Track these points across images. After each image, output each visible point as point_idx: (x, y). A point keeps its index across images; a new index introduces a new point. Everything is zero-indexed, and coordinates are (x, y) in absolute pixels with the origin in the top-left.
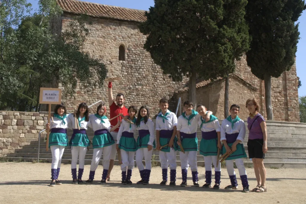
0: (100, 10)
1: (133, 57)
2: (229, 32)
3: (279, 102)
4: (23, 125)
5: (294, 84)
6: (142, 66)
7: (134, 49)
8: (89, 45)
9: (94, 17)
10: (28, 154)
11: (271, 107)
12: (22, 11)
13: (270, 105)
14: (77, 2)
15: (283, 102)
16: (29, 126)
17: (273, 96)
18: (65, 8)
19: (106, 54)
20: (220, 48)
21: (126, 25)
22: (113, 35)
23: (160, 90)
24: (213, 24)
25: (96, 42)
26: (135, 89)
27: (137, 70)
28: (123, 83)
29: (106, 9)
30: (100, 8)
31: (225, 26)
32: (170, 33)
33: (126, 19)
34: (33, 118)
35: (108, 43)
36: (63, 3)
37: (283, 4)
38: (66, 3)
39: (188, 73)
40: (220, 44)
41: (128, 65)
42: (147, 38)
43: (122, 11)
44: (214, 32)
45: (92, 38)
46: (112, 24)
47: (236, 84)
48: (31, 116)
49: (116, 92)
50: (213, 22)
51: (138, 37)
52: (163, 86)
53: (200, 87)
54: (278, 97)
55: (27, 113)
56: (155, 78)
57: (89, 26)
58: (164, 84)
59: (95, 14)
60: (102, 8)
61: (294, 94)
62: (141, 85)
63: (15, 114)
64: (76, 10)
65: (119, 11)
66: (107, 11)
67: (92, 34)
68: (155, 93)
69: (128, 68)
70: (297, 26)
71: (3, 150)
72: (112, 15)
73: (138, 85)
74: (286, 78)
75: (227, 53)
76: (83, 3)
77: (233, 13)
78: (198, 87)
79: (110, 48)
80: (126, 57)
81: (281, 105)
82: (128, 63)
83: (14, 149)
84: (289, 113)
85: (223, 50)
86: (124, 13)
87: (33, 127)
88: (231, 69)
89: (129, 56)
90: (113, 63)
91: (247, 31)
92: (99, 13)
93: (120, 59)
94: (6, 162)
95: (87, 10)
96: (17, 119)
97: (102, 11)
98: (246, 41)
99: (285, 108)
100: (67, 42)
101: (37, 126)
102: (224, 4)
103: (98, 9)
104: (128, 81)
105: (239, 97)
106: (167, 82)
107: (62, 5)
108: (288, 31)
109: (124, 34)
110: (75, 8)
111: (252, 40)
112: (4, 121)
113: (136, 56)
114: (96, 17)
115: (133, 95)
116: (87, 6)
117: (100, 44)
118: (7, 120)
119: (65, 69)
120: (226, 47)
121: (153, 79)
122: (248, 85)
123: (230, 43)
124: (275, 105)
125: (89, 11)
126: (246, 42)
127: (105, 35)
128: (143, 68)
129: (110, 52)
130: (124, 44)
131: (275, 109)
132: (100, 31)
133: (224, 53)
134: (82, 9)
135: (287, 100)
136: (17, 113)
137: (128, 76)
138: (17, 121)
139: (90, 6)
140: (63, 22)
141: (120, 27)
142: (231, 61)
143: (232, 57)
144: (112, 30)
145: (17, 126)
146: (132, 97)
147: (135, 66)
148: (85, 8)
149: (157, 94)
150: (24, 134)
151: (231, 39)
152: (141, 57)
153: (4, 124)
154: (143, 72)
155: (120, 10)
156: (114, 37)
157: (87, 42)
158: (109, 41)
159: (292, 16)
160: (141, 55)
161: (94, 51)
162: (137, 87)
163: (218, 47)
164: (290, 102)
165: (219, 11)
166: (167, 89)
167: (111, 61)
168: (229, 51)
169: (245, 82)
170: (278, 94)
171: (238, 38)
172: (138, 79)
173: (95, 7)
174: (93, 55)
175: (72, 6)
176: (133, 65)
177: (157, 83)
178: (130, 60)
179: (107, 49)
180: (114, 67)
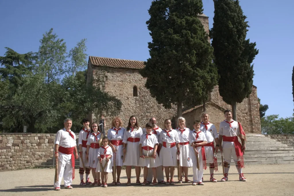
1: (143, 94)
2: (201, 72)
3: (246, 119)
4: (53, 143)
5: (256, 107)
6: (149, 100)
7: (144, 88)
8: (112, 87)
9: (115, 68)
14: (105, 59)
15: (249, 120)
17: (242, 116)
18: (95, 63)
19: (125, 93)
20: (195, 84)
21: (137, 72)
22: (128, 79)
23: (163, 116)
24: (189, 68)
25: (117, 85)
26: (145, 115)
27: (146, 103)
28: (137, 112)
31: (198, 69)
32: (160, 75)
33: (137, 68)
35: (125, 85)
36: (95, 60)
37: (241, 52)
38: (97, 59)
39: (175, 103)
40: (195, 81)
41: (140, 99)
44: (190, 73)
45: (114, 82)
46: (128, 72)
47: (213, 109)
50: (189, 66)
52: (165, 113)
57: (111, 74)
58: (166, 111)
59: (117, 65)
60: (122, 62)
61: (256, 114)
62: (149, 112)
63: (47, 135)
64: (103, 64)
65: (134, 63)
66: (126, 63)
67: (114, 79)
68: (159, 118)
69: (140, 101)
70: (252, 66)
71: (39, 160)
72: (128, 66)
73: (147, 112)
74: (250, 103)
75: (200, 87)
77: (204, 59)
79: (127, 89)
80: (138, 94)
81: (247, 122)
82: (140, 98)
83: (46, 159)
84: (253, 127)
85: (197, 85)
86: (137, 64)
89: (140, 94)
90: (129, 99)
91: (216, 71)
92: (119, 65)
93: (134, 96)
96: (48, 139)
99: (251, 124)
102: (196, 53)
103: (119, 62)
104: (141, 111)
105: (216, 118)
108: (246, 70)
109: (136, 79)
110: (103, 62)
111: (220, 77)
112: (39, 141)
113: (145, 93)
115: (144, 119)
116: (111, 60)
117: (120, 86)
118: (41, 140)
120: (198, 83)
121: (158, 108)
122: (222, 109)
123: (201, 80)
124: (243, 122)
125: (112, 64)
126: (215, 79)
127: (123, 80)
128: (150, 101)
129: (127, 91)
130: (137, 85)
131: (244, 125)
132: (119, 77)
133: (198, 87)
134: (108, 63)
135: (252, 118)
136: (48, 135)
137: (140, 107)
139: (113, 61)
140: (93, 72)
141: (133, 74)
142: (205, 93)
144: (128, 76)
145: (48, 144)
146: (144, 121)
147: (145, 100)
148: (110, 62)
149: (161, 118)
150: (53, 149)
151: (203, 77)
153: (39, 143)
154: (151, 104)
156: (129, 81)
157: (110, 85)
158: (126, 84)
159: (248, 59)
161: (115, 91)
162: (147, 114)
163: (193, 83)
164: (254, 119)
165: (193, 58)
166: (168, 114)
167: (128, 97)
168: (202, 86)
169: (220, 107)
170: (245, 114)
171: (208, 76)
172: (147, 109)
173: (117, 61)
174: (115, 94)
175: (100, 62)
176: (143, 99)
177: (160, 111)
178: (141, 96)
179: (125, 89)
180: (130, 101)
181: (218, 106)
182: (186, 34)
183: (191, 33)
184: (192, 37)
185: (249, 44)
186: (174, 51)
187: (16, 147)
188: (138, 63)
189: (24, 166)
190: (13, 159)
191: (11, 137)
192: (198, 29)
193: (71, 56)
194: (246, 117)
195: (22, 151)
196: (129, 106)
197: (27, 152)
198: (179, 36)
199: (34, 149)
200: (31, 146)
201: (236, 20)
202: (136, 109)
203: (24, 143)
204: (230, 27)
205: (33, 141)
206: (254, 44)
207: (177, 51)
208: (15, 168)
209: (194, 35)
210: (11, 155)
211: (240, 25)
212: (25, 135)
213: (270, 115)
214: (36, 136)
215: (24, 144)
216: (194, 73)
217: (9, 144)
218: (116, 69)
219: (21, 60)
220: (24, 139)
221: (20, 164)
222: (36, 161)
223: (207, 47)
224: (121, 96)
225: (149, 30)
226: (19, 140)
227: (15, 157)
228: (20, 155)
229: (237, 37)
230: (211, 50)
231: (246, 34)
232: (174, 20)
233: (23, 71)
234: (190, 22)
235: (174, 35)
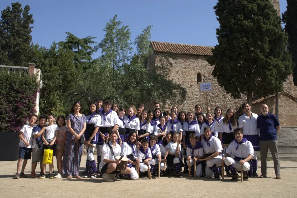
0: (183, 49)
2: (274, 61)
7: (208, 75)
8: (175, 74)
12: (126, 53)
14: (166, 44)
18: (157, 49)
19: (188, 80)
20: (267, 73)
21: (201, 58)
23: (229, 105)
24: (261, 56)
25: (180, 72)
26: (210, 105)
28: (201, 101)
29: (187, 48)
30: (183, 47)
31: (271, 57)
32: (229, 63)
33: (201, 54)
35: (189, 72)
36: (157, 45)
38: (159, 45)
39: (245, 92)
40: (267, 70)
42: (214, 68)
43: (199, 48)
44: (262, 61)
45: (177, 69)
46: (191, 58)
47: (286, 100)
50: (261, 54)
52: (231, 102)
53: (258, 102)
57: (174, 60)
59: (179, 51)
60: (184, 47)
62: (214, 102)
64: (165, 49)
66: (188, 49)
67: (177, 66)
68: (225, 107)
72: (191, 51)
73: (212, 102)
75: (273, 76)
76: (171, 44)
77: (277, 46)
78: (257, 103)
79: (191, 76)
85: (269, 75)
86: (201, 50)
89: (204, 81)
90: (193, 87)
91: (291, 59)
92: (182, 51)
95: (173, 49)
97: (184, 50)
98: (289, 66)
100: (158, 73)
102: (269, 41)
103: (181, 48)
104: (205, 99)
105: (290, 109)
106: (234, 99)
107: (156, 46)
109: (200, 65)
110: (165, 48)
111: (295, 66)
113: (210, 80)
114: (180, 54)
116: (173, 46)
117: (183, 73)
119: (155, 92)
120: (272, 72)
121: (223, 97)
122: (295, 99)
125: (175, 50)
126: (289, 68)
127: (186, 67)
128: (215, 89)
129: (190, 78)
130: (201, 72)
132: (182, 63)
133: (271, 76)
134: (170, 48)
137: (204, 95)
139: (176, 46)
140: (156, 58)
141: (197, 60)
142: (278, 82)
144: (191, 63)
148: (172, 48)
151: (276, 66)
154: (216, 92)
155: (197, 48)
156: (193, 67)
157: (173, 72)
158: (189, 70)
160: (213, 80)
161: (179, 78)
162: (211, 103)
163: (265, 72)
165: (265, 46)
166: (234, 104)
167: (192, 85)
168: (275, 75)
169: (294, 97)
171: (282, 65)
172: (212, 98)
173: (179, 46)
174: (178, 81)
175: (162, 47)
177: (226, 100)
179: (188, 76)
180: (194, 89)
181: (291, 96)
182: (258, 20)
183: (263, 19)
184: (264, 23)
186: (245, 38)
188: (201, 48)
192: (271, 14)
193: (137, 43)
196: (193, 95)
198: (250, 22)
202: (200, 97)
207: (247, 38)
209: (266, 21)
216: (266, 61)
218: (179, 55)
219: (81, 45)
223: (281, 33)
224: (184, 84)
225: (217, 15)
230: (286, 36)
232: (245, 5)
233: (82, 56)
234: (262, 7)
235: (244, 22)
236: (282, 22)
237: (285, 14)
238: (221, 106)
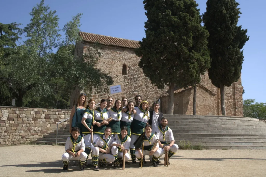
0: (110, 41)
1: (132, 72)
2: (196, 55)
3: (230, 103)
4: (50, 118)
5: (240, 91)
6: (138, 79)
7: (133, 67)
8: (102, 64)
10: (50, 139)
11: (224, 106)
13: (224, 105)
15: (232, 103)
16: (54, 119)
17: (226, 99)
18: (85, 39)
19: (114, 70)
20: (190, 66)
21: (127, 50)
22: (118, 57)
23: (150, 95)
24: (185, 50)
25: (107, 62)
26: (133, 94)
27: (134, 81)
28: (125, 90)
29: (114, 40)
30: (110, 39)
31: (193, 51)
32: (156, 55)
33: (127, 47)
34: (57, 113)
35: (115, 63)
37: (233, 37)
38: (87, 35)
39: (168, 83)
40: (190, 63)
41: (128, 78)
42: (141, 59)
43: (125, 41)
44: (186, 55)
45: (104, 59)
46: (118, 50)
47: (201, 91)
48: (56, 112)
49: (120, 96)
50: (185, 48)
51: (136, 59)
52: (152, 92)
53: (177, 93)
54: (230, 100)
55: (52, 110)
56: (147, 86)
57: (102, 51)
58: (153, 91)
59: (107, 43)
60: (111, 39)
61: (240, 98)
62: (137, 91)
63: (44, 110)
64: (93, 40)
65: (123, 42)
66: (115, 41)
67: (104, 56)
68: (147, 97)
69: (129, 80)
70: (242, 52)
71: (35, 136)
72: (118, 44)
73: (136, 91)
74: (234, 87)
75: (195, 69)
76: (99, 36)
77: (199, 42)
78: (176, 93)
79: (117, 66)
80: (128, 73)
81: (231, 105)
82: (129, 77)
83: (42, 135)
84: (236, 110)
86: (127, 43)
87: (56, 120)
88: (198, 80)
89: (129, 72)
90: (118, 77)
91: (209, 55)
92: (109, 42)
93: (123, 74)
94: (35, 144)
95: (101, 40)
96: (45, 114)
97: (111, 41)
98: (208, 61)
99: (234, 107)
100: (85, 61)
101: (59, 119)
102: (193, 36)
103: (109, 40)
104: (129, 89)
105: (203, 100)
106: (155, 90)
107: (84, 36)
108: (236, 55)
109: (126, 57)
110: (93, 39)
111: (212, 61)
112: (36, 116)
113: (134, 72)
114: (107, 45)
115: (132, 98)
116: (101, 37)
117: (109, 64)
118: (38, 115)
119: (82, 80)
120: (194, 65)
121: (146, 87)
122: (209, 92)
123: (197, 63)
124: (227, 105)
125: (103, 41)
126: (208, 62)
127: (113, 58)
129: (116, 69)
130: (126, 63)
131: (227, 108)
132: (109, 54)
133: (193, 69)
134: (98, 40)
135: (235, 102)
136: (45, 110)
137: (129, 85)
138: (45, 116)
139: (103, 38)
140: (84, 48)
141: (123, 52)
142: (198, 75)
143: (199, 72)
144: (118, 54)
145: (45, 119)
146: (131, 99)
148: (100, 39)
149: (149, 98)
150: (50, 125)
151: (198, 60)
152: (138, 72)
153: (35, 118)
154: (139, 83)
156: (119, 59)
157: (100, 62)
158: (116, 61)
159: (239, 45)
160: (137, 71)
161: (105, 68)
162: (134, 93)
163: (188, 65)
164: (237, 103)
165: (190, 40)
166: (155, 94)
167: (117, 75)
169: (207, 89)
170: (229, 98)
171: (202, 59)
172: (136, 87)
173: (107, 38)
174: (105, 71)
175: (91, 38)
176: (132, 78)
177: (148, 90)
178: (130, 74)
179: (115, 67)
180: (119, 79)
181: (205, 88)
182: (185, 17)
183: (189, 16)
184: (190, 20)
185: (241, 31)
186: (172, 32)
187: (11, 121)
188: (127, 42)
189: (19, 141)
190: (7, 134)
191: (6, 111)
192: (195, 12)
193: (66, 30)
194: (229, 100)
195: (17, 126)
197: (23, 127)
198: (177, 18)
199: (30, 124)
200: (27, 121)
201: (230, 7)
202: (124, 87)
203: (20, 117)
204: (224, 13)
205: (30, 116)
206: (246, 31)
207: (174, 33)
208: (9, 143)
209: (192, 18)
210: (5, 129)
211: (233, 11)
212: (21, 109)
213: (246, 100)
214: (32, 111)
215: (19, 119)
216: (190, 55)
217: (4, 118)
220: (20, 114)
221: (15, 139)
222: (32, 137)
223: (203, 31)
224: (110, 74)
225: (145, 9)
226: (15, 114)
227: (9, 131)
228: (15, 130)
229: (230, 23)
230: (207, 34)
231: (238, 20)
234: (188, 5)
235: (172, 17)
236: (202, 22)
237: (205, 15)
238: (144, 96)
